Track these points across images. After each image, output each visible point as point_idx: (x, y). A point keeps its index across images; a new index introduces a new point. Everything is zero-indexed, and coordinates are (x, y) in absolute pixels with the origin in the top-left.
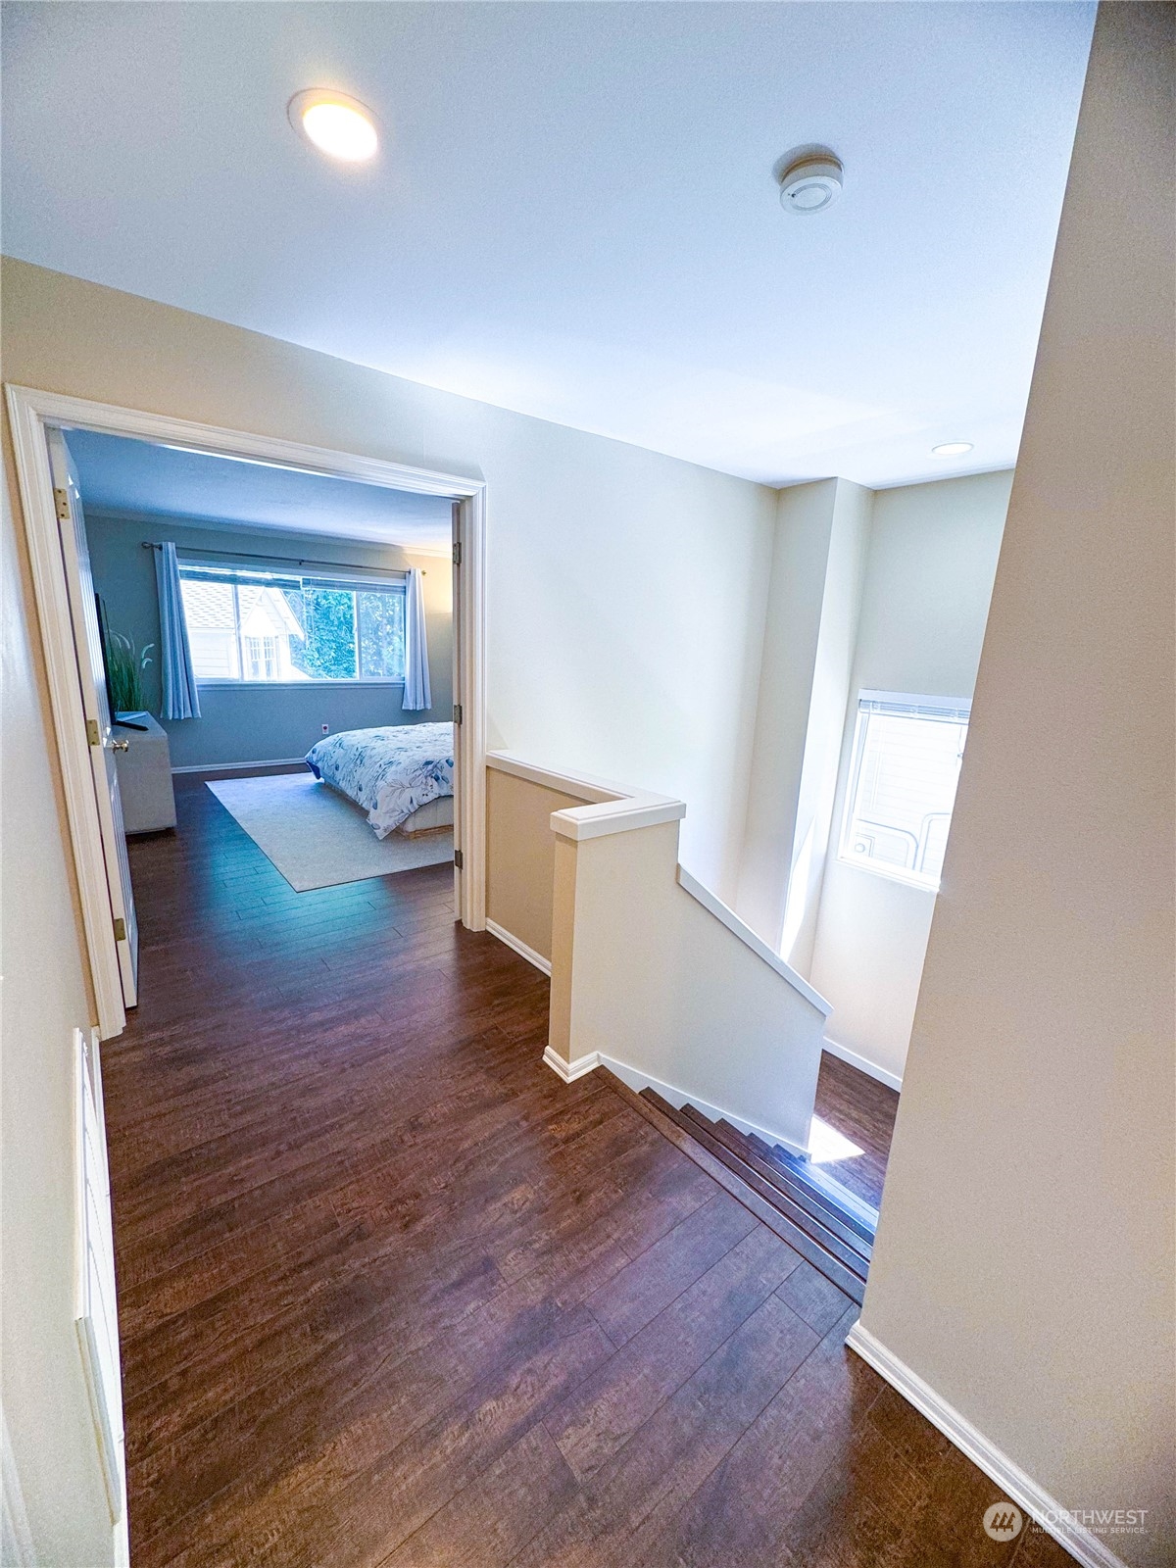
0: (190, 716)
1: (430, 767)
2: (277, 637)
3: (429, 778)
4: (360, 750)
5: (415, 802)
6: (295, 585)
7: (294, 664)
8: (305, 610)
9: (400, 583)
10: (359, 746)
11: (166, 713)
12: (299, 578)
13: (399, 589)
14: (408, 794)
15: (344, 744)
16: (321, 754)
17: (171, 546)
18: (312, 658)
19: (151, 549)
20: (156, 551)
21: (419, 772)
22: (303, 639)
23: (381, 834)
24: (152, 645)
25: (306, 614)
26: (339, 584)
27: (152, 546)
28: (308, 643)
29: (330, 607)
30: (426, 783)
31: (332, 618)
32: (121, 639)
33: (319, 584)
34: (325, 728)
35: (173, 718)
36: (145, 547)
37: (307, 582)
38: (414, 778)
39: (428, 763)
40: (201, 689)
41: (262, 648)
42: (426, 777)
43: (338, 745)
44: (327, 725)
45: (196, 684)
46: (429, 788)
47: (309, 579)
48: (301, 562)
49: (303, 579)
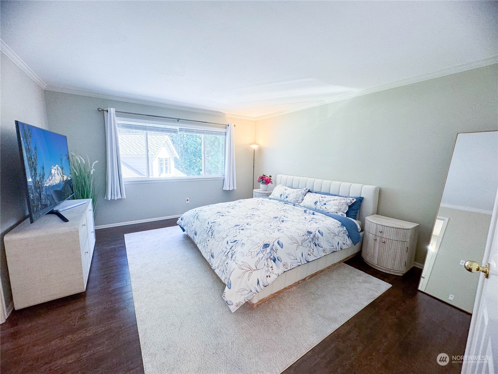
0: (120, 197)
1: (268, 250)
2: (170, 158)
3: (269, 260)
4: (211, 224)
5: (261, 283)
6: (175, 131)
7: (176, 167)
8: (180, 149)
9: (223, 130)
10: (209, 221)
11: (107, 197)
12: (178, 128)
13: (223, 133)
14: (256, 275)
15: (200, 217)
16: (186, 221)
17: (112, 110)
18: (181, 165)
19: (102, 112)
20: (105, 113)
21: (261, 255)
22: (179, 158)
23: (233, 308)
24: (97, 161)
25: (180, 150)
26: (196, 131)
27: (103, 110)
28: (180, 160)
29: (188, 148)
30: (268, 266)
31: (189, 151)
32: (80, 158)
33: (187, 131)
34: (188, 200)
35: (111, 199)
36: (99, 111)
37: (181, 130)
38: (258, 261)
39: (266, 246)
40: (125, 183)
41: (164, 162)
42: (267, 259)
43: (196, 217)
44: (188, 199)
45: (123, 181)
46: (270, 269)
47: (182, 128)
48: (178, 120)
49: (179, 128)
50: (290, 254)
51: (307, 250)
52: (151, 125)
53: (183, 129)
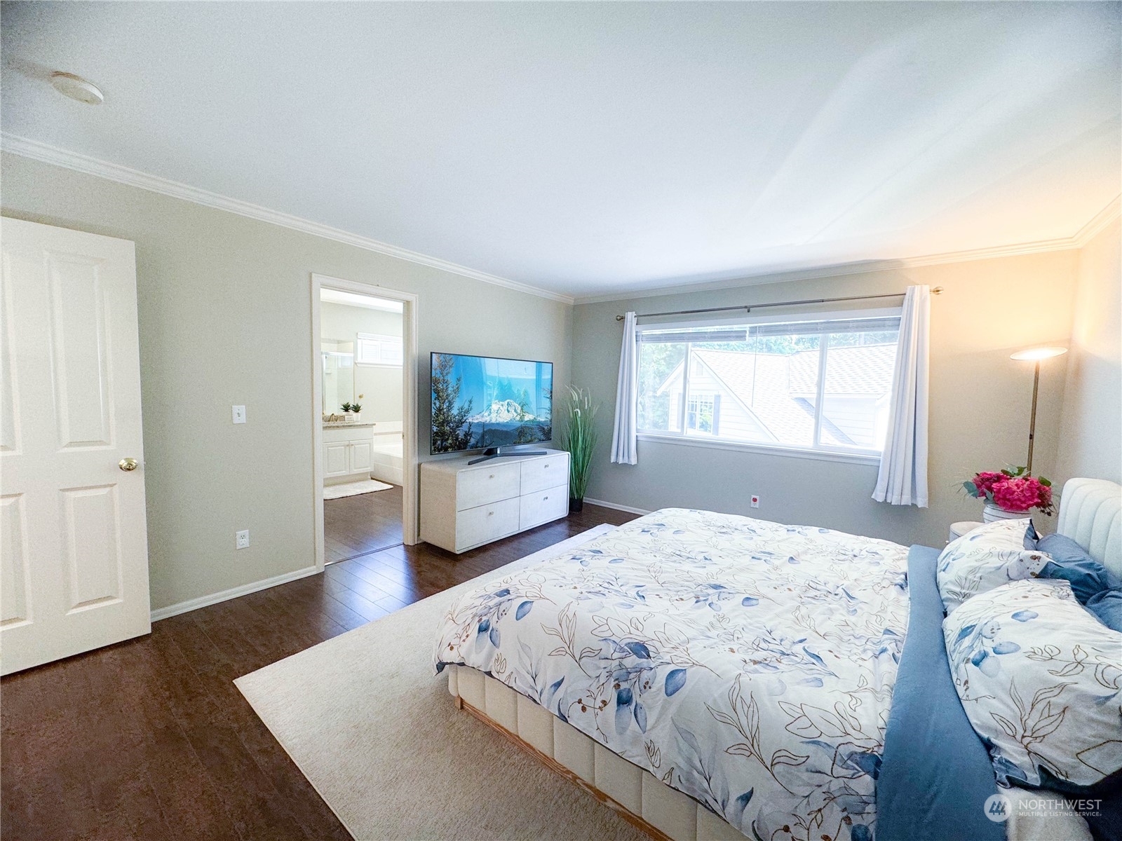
6: (739, 336)
9: (893, 313)
11: (609, 457)
13: (889, 323)
26: (792, 328)
27: (623, 318)
34: (755, 500)
35: (616, 461)
36: (618, 320)
37: (753, 331)
44: (757, 497)
47: (756, 327)
48: (748, 309)
49: (750, 328)
50: (527, 649)
51: (585, 683)
52: (691, 330)
53: (760, 327)
